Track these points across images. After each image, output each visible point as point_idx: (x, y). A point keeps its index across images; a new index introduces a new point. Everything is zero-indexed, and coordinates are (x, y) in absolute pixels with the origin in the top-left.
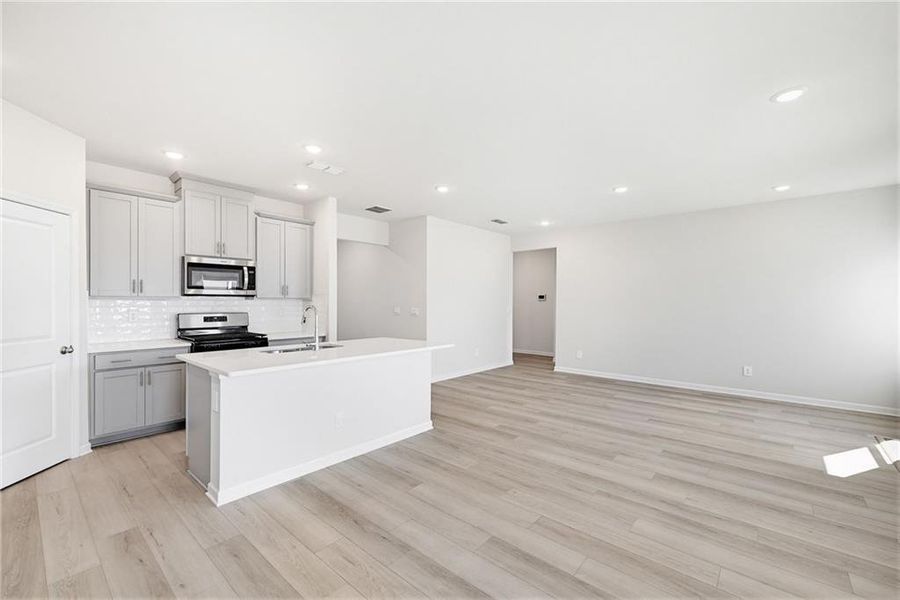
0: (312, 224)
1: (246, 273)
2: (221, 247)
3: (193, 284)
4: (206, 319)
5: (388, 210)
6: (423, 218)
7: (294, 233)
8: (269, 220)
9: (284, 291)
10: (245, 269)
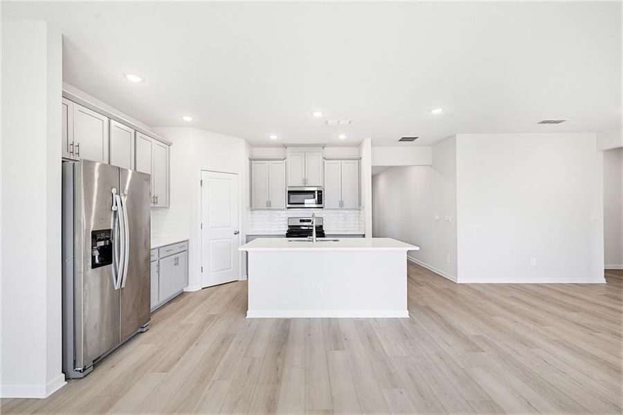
0: (360, 159)
1: (316, 195)
2: (305, 181)
3: (291, 202)
4: (301, 221)
5: (416, 138)
6: (454, 136)
7: (349, 167)
8: (329, 161)
9: (341, 204)
10: (316, 192)
